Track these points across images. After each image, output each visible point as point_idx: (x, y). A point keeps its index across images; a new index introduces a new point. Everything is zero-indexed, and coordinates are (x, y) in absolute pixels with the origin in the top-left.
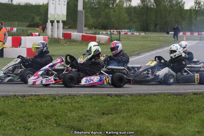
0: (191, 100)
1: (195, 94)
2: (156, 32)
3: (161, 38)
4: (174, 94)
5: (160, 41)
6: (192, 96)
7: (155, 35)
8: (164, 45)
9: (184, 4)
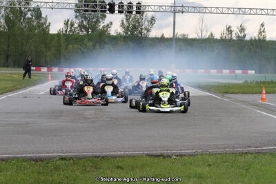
0: (57, 168)
1: (62, 159)
2: (8, 67)
3: (15, 76)
4: (31, 159)
5: (12, 80)
6: (58, 162)
7: (7, 72)
8: (18, 87)
9: (49, 25)
